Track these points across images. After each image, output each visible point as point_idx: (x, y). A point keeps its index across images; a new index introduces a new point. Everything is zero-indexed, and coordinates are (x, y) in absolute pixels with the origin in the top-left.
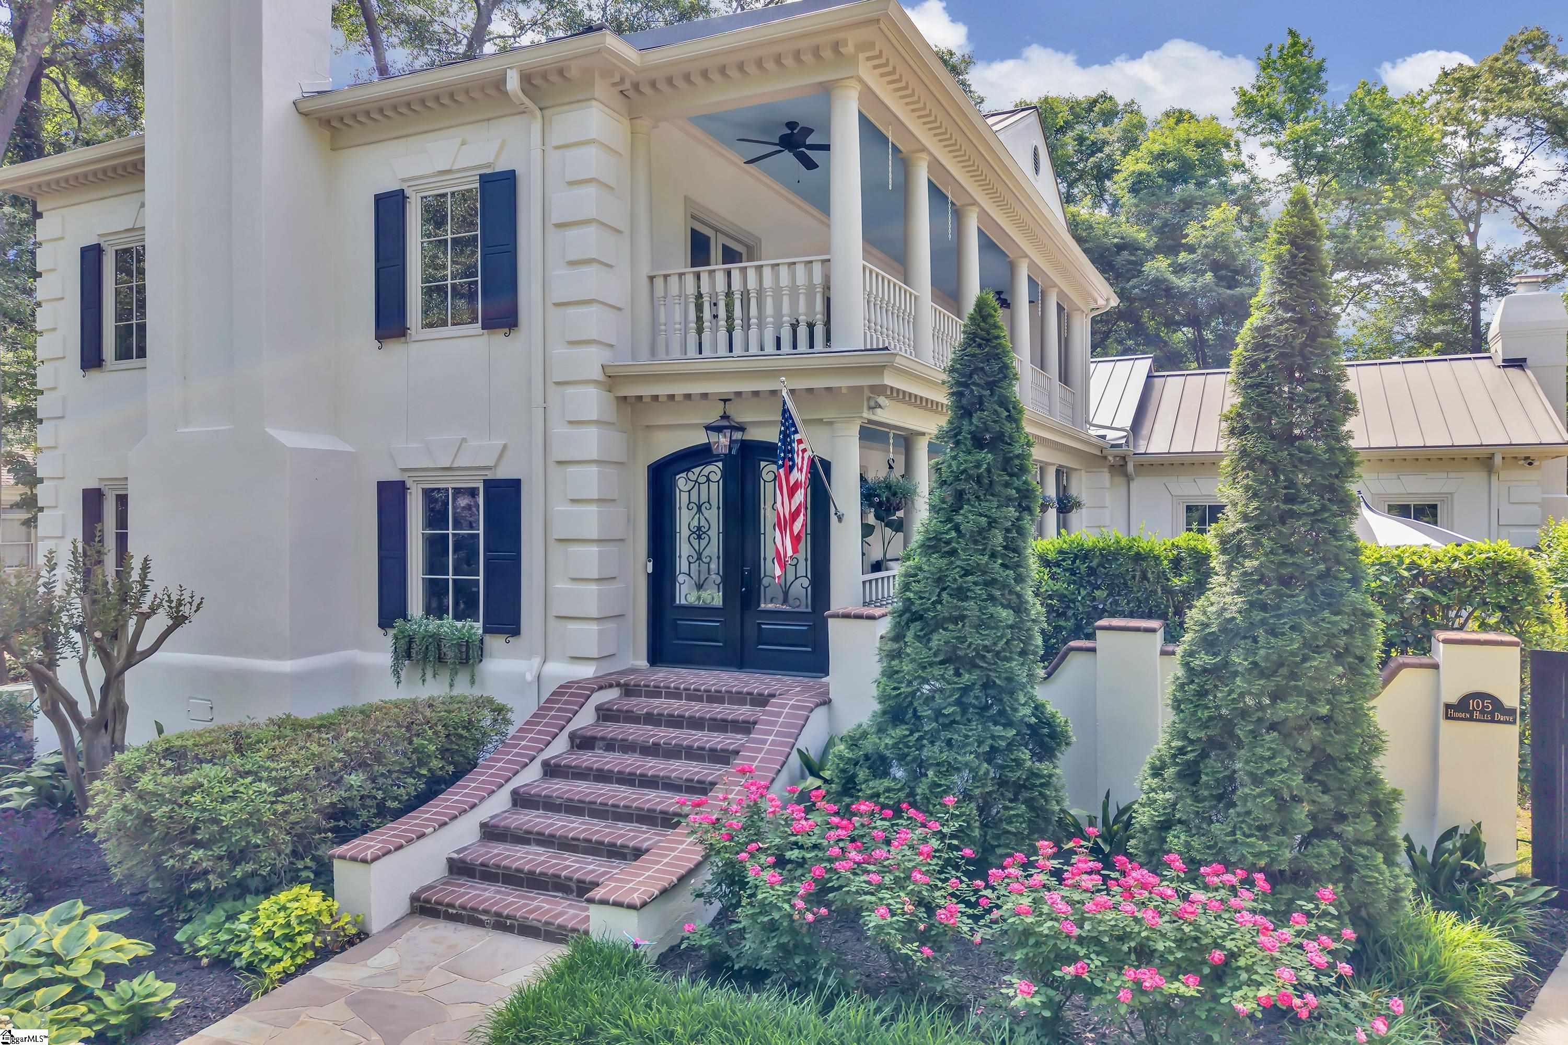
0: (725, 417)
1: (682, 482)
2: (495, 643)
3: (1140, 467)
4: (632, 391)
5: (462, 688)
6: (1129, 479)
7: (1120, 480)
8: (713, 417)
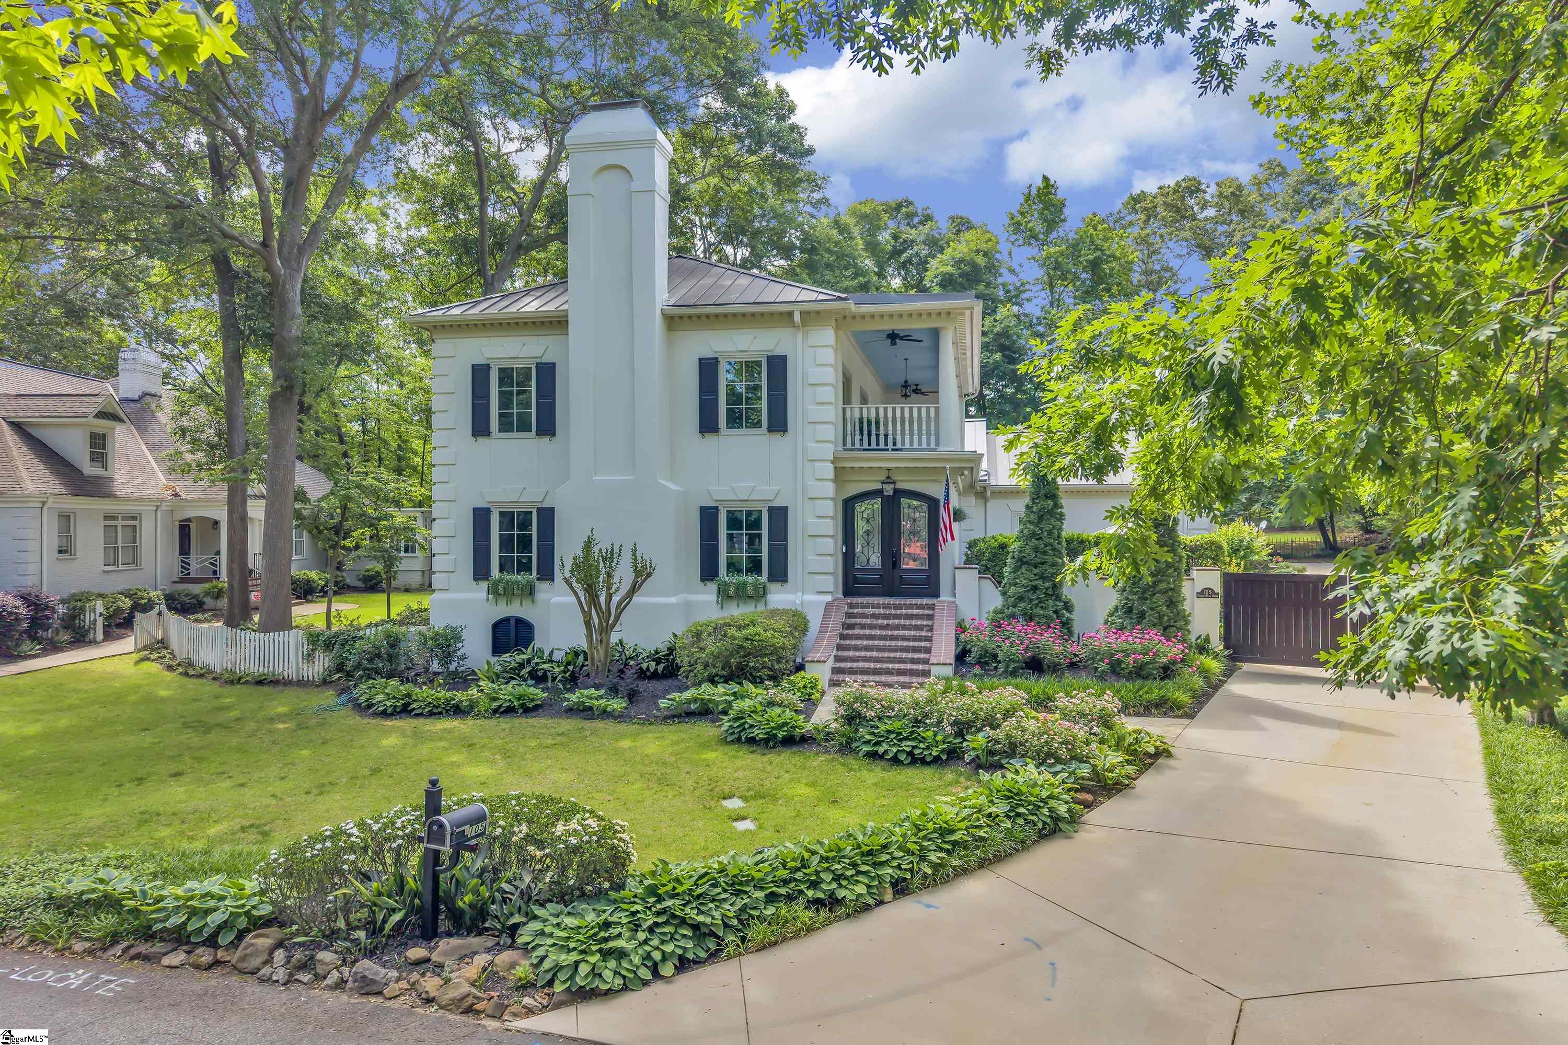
0: (888, 477)
1: (857, 506)
2: (772, 587)
3: (993, 493)
4: (840, 465)
5: (761, 608)
6: (986, 500)
7: (981, 501)
8: (883, 478)
